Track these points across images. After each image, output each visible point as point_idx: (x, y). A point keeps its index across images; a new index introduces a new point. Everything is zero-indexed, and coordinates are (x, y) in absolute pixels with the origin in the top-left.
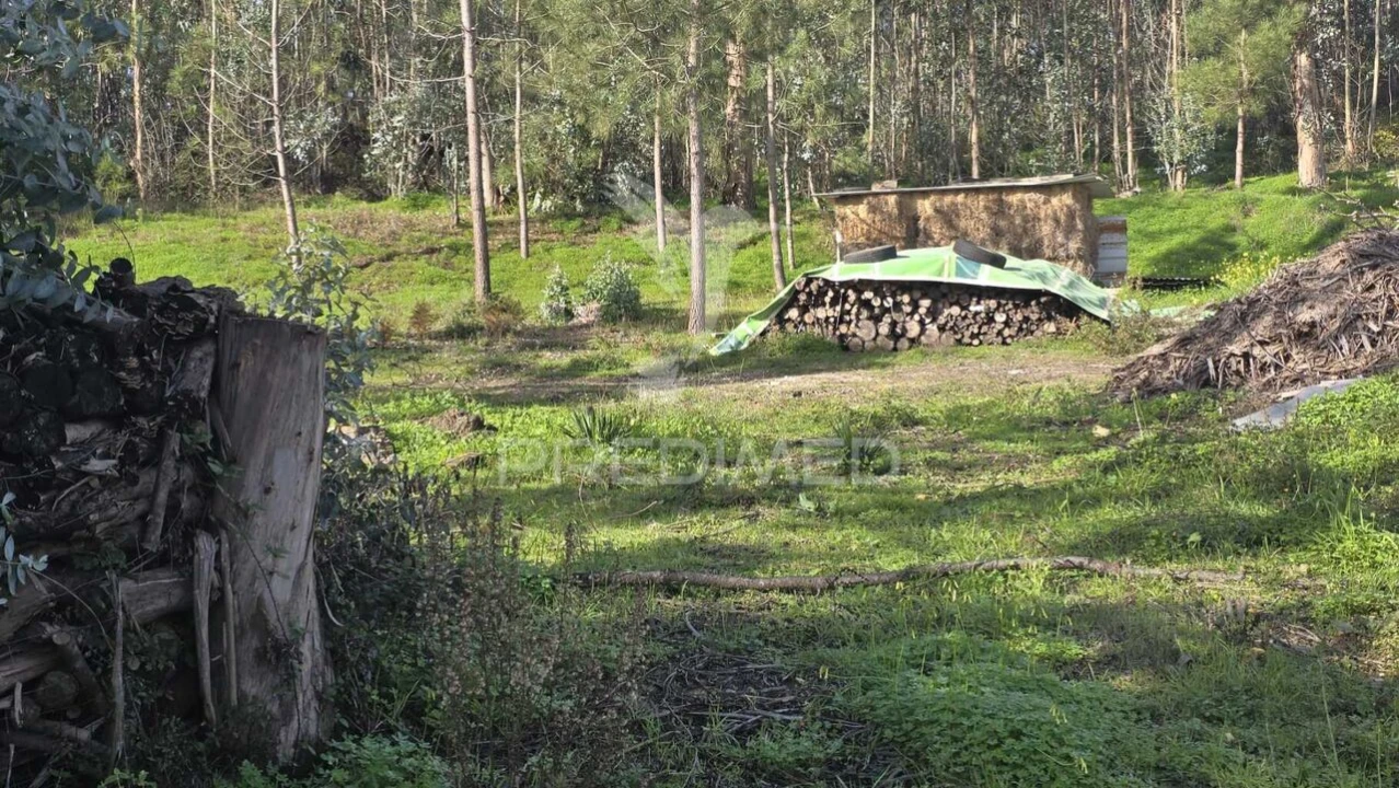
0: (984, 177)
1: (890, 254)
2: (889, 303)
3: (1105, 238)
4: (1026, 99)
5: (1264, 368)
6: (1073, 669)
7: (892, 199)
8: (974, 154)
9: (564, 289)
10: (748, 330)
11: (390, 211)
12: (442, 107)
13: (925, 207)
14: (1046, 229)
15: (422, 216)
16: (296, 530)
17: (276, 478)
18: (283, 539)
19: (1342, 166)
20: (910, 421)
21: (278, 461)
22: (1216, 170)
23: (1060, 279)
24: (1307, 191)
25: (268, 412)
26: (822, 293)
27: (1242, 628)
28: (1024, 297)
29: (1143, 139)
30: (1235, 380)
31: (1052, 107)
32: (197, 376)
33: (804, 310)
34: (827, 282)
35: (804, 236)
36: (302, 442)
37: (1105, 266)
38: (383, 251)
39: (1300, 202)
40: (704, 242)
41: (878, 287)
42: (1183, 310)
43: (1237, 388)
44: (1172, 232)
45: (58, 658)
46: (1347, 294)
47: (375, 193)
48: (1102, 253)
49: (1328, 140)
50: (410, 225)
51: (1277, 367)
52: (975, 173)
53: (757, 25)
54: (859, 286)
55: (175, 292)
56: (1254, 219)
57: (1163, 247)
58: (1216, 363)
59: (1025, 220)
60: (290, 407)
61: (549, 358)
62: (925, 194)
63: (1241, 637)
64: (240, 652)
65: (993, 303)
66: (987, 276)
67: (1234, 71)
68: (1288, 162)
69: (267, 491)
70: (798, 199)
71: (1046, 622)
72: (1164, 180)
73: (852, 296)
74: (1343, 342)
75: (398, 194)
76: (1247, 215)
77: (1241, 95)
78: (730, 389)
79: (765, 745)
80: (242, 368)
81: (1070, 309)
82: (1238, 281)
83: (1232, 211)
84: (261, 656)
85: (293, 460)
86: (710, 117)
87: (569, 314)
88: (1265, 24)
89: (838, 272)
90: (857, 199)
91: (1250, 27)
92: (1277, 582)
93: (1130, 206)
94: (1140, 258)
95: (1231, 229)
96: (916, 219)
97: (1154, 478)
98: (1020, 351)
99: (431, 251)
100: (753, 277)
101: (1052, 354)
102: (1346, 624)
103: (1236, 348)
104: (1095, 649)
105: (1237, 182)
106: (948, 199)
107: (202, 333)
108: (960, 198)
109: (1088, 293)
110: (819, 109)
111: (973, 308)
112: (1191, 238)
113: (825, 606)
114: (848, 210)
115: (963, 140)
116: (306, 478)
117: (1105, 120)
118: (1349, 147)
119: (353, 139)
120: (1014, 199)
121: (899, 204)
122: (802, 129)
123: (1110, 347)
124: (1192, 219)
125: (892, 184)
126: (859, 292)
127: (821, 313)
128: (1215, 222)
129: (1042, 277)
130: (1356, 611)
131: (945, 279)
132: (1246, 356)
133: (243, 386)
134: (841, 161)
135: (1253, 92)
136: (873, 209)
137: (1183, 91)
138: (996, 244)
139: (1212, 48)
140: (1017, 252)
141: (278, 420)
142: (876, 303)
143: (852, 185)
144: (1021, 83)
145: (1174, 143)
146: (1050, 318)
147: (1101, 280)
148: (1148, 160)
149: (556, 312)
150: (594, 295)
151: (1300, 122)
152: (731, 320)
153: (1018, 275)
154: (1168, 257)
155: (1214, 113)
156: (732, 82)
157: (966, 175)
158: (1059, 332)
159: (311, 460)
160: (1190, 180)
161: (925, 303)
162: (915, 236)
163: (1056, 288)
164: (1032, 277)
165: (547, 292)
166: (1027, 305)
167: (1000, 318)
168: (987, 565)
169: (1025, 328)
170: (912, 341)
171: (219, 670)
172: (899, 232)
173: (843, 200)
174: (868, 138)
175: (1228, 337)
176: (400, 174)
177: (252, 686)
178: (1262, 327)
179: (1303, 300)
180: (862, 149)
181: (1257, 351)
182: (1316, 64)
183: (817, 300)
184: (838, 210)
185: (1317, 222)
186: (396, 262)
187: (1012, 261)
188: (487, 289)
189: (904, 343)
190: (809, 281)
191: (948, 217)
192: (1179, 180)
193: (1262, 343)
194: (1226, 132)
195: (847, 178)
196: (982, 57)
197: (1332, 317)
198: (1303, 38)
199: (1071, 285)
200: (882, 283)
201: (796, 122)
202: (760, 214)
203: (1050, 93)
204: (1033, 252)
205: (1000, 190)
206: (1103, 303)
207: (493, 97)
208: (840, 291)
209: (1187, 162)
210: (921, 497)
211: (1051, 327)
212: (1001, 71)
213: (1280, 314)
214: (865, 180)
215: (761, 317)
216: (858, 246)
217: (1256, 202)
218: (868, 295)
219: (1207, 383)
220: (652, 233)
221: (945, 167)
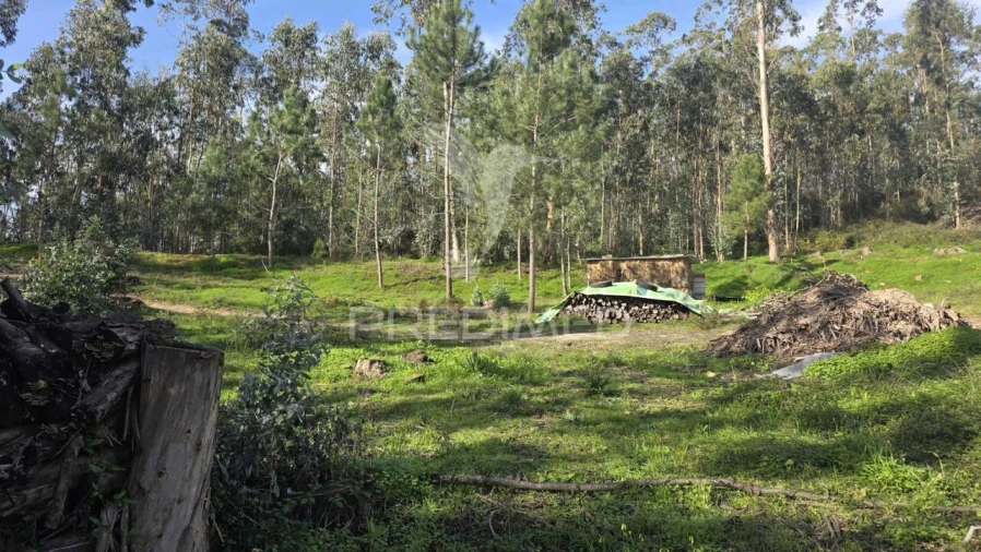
0: (645, 254)
1: (609, 284)
2: (609, 304)
3: (696, 280)
4: (661, 226)
5: (784, 344)
7: (610, 262)
8: (641, 245)
9: (480, 294)
10: (550, 314)
11: (419, 263)
13: (624, 266)
14: (673, 275)
15: (430, 265)
16: (184, 503)
17: (167, 465)
18: (171, 510)
19: (785, 253)
20: (619, 363)
21: (170, 453)
22: (736, 253)
23: (680, 296)
24: (773, 263)
25: (165, 416)
26: (581, 299)
28: (665, 304)
29: (707, 241)
30: (770, 350)
31: (672, 228)
33: (574, 306)
34: (584, 296)
35: (575, 275)
36: (191, 437)
37: (696, 291)
38: (414, 278)
39: (773, 267)
40: (535, 277)
41: (605, 298)
42: (731, 310)
43: (771, 353)
44: (721, 278)
46: (822, 311)
47: (416, 257)
48: (696, 286)
49: (781, 243)
50: (425, 268)
51: (790, 344)
52: (641, 252)
53: (558, 194)
54: (597, 297)
56: (754, 273)
57: (718, 283)
58: (761, 341)
59: (665, 271)
60: (183, 412)
62: (623, 261)
65: (652, 306)
66: (649, 295)
67: (743, 216)
68: (764, 250)
69: (160, 474)
70: (573, 261)
72: (715, 258)
73: (594, 301)
74: (822, 333)
75: (423, 256)
76: (751, 271)
77: (746, 225)
78: (542, 340)
80: (152, 382)
81: (685, 309)
82: (753, 299)
83: (745, 270)
85: (183, 451)
86: (539, 229)
87: (481, 304)
88: (756, 199)
89: (588, 291)
90: (596, 262)
91: (750, 199)
92: (851, 503)
93: (704, 267)
94: (709, 288)
95: (745, 277)
96: (620, 270)
97: (750, 410)
98: (664, 326)
99: (432, 278)
100: (555, 291)
101: (677, 328)
103: (770, 335)
105: (745, 258)
106: (633, 263)
108: (638, 262)
109: (691, 303)
110: (581, 227)
111: (644, 307)
112: (730, 280)
114: (593, 266)
115: (637, 240)
116: (194, 464)
117: (691, 235)
118: (787, 246)
119: (409, 236)
120: (660, 263)
121: (613, 264)
122: (575, 235)
124: (729, 273)
125: (610, 256)
126: (597, 299)
127: (581, 307)
128: (739, 274)
129: (672, 295)
131: (632, 295)
132: (775, 338)
133: (151, 394)
134: (589, 247)
135: (751, 224)
136: (602, 266)
137: (723, 223)
138: (652, 281)
139: (734, 208)
140: (661, 285)
141: (173, 421)
142: (604, 304)
143: (593, 256)
144: (661, 220)
145: (719, 244)
146: (676, 313)
147: (696, 296)
148: (709, 250)
149: (476, 304)
150: (492, 296)
151: (770, 236)
152: (545, 308)
153: (663, 294)
154: (720, 287)
155: (735, 232)
156: (550, 216)
157: (638, 253)
158: (680, 319)
159: (198, 450)
160: (727, 258)
161: (624, 305)
162: (620, 277)
163: (679, 300)
164: (668, 296)
165: (473, 295)
166: (666, 307)
167: (655, 312)
168: (672, 482)
169: (666, 317)
170: (619, 320)
172: (613, 275)
173: (591, 262)
174: (600, 239)
175: (766, 328)
176: (425, 249)
178: (782, 325)
179: (801, 314)
180: (598, 243)
181: (780, 336)
182: (776, 214)
183: (579, 302)
184: (589, 266)
185: (780, 275)
186: (418, 282)
187: (660, 289)
188: (451, 293)
189: (615, 321)
190: (576, 294)
191: (633, 270)
192: (721, 257)
193: (782, 333)
194: (740, 240)
195: (591, 254)
196: (644, 211)
197: (816, 322)
198: (771, 204)
199: (684, 299)
200: (606, 296)
201: (573, 232)
202: (557, 267)
203: (671, 223)
204: (668, 285)
205: (654, 260)
206: (698, 307)
208: (589, 299)
209: (724, 251)
210: (628, 412)
211: (676, 316)
212: (651, 215)
213: (790, 320)
214: (599, 255)
215: (557, 308)
216: (597, 281)
217: (755, 266)
218: (600, 301)
219: (756, 350)
220: (517, 273)
221: (630, 249)
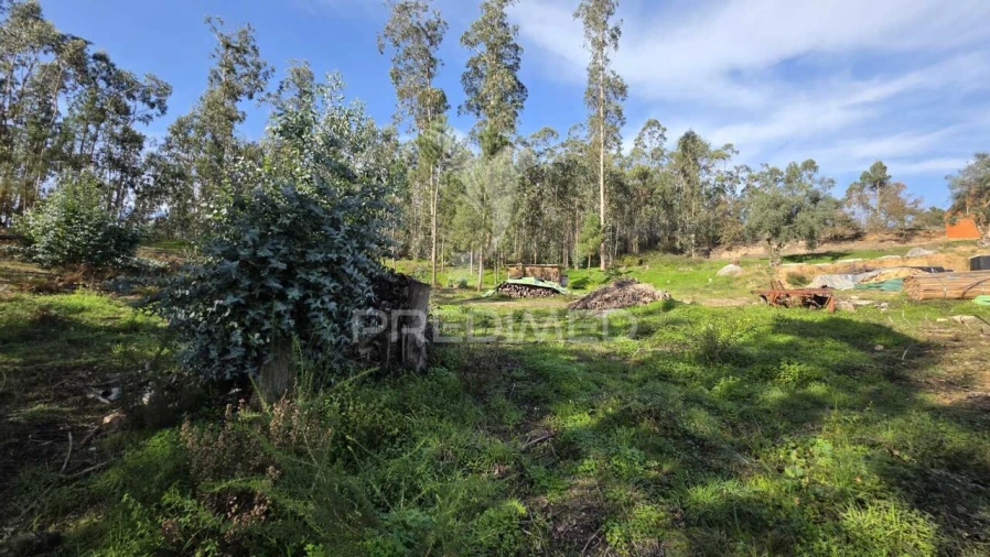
0: (537, 264)
1: (520, 278)
2: (520, 288)
3: (564, 278)
4: (546, 249)
5: (600, 306)
6: (573, 361)
7: (520, 267)
8: (536, 259)
9: (451, 281)
10: (490, 292)
12: (427, 242)
13: (527, 269)
14: (552, 275)
15: (420, 264)
19: (608, 266)
22: (585, 265)
23: (555, 285)
24: (602, 271)
25: (419, 301)
26: (506, 285)
27: (605, 356)
28: (548, 289)
29: (570, 258)
31: (552, 250)
32: (406, 292)
33: (502, 288)
34: (507, 283)
35: (502, 273)
37: (563, 283)
39: (602, 273)
40: (482, 273)
41: (518, 285)
42: (580, 294)
44: (576, 277)
45: (376, 347)
46: (615, 292)
47: (410, 259)
48: (563, 281)
49: (607, 261)
50: (418, 266)
51: (602, 306)
52: (535, 262)
54: (514, 284)
55: (402, 277)
56: (592, 276)
57: (574, 280)
58: (589, 304)
59: (548, 273)
60: (423, 300)
61: (448, 295)
62: (527, 267)
63: (604, 357)
64: (410, 348)
65: (542, 290)
66: (541, 284)
67: (589, 246)
68: (598, 264)
70: (500, 266)
71: (564, 352)
72: (574, 267)
73: (512, 286)
74: (615, 301)
75: (415, 259)
76: (590, 275)
77: (590, 251)
78: (488, 304)
79: (514, 373)
81: (557, 292)
82: (590, 289)
83: (588, 274)
84: (414, 350)
87: (452, 286)
88: (596, 237)
89: (510, 281)
90: (513, 266)
91: (593, 237)
92: (608, 347)
93: (568, 272)
94: (570, 282)
95: (588, 278)
96: (525, 271)
98: (547, 300)
100: (491, 281)
101: (554, 301)
102: (623, 356)
103: (593, 302)
104: (576, 358)
105: (589, 268)
106: (532, 268)
107: (407, 284)
108: (534, 268)
109: (560, 289)
110: (505, 247)
111: (538, 290)
112: (580, 279)
113: (520, 348)
114: (511, 269)
115: (533, 256)
117: (562, 253)
118: (611, 263)
119: (407, 247)
120: (545, 268)
121: (522, 268)
123: (566, 301)
124: (580, 275)
125: (520, 264)
126: (514, 286)
127: (506, 289)
128: (585, 276)
129: (552, 285)
130: (626, 354)
131: (532, 284)
132: (595, 303)
133: (414, 295)
134: (509, 259)
135: (593, 251)
136: (517, 269)
137: (578, 249)
138: (542, 278)
139: (584, 241)
140: (546, 279)
141: (421, 302)
142: (518, 288)
143: (512, 263)
144: (546, 245)
145: (576, 260)
146: (553, 293)
147: (563, 286)
148: (570, 263)
149: (449, 286)
150: (457, 283)
151: (602, 257)
152: (486, 290)
153: (547, 284)
154: (575, 282)
155: (585, 254)
157: (533, 262)
158: (555, 296)
160: (580, 268)
161: (528, 289)
162: (525, 275)
163: (554, 287)
164: (549, 285)
165: (447, 281)
167: (543, 293)
169: (548, 295)
170: (525, 296)
171: (406, 352)
172: (522, 273)
173: (510, 266)
174: (514, 254)
175: (591, 299)
176: (416, 255)
177: (411, 356)
178: (598, 298)
179: (606, 293)
180: (514, 256)
182: (605, 246)
183: (505, 287)
184: (509, 268)
185: (605, 277)
187: (545, 281)
188: (435, 280)
189: (523, 297)
190: (504, 282)
191: (532, 271)
192: (576, 267)
193: (598, 301)
194: (587, 259)
195: (510, 262)
196: (538, 240)
197: (613, 296)
198: (603, 241)
199: (557, 287)
202: (492, 268)
203: (551, 247)
204: (549, 280)
205: (542, 266)
206: (563, 291)
207: (439, 240)
208: (510, 285)
209: (578, 264)
211: (553, 295)
212: (541, 242)
213: (601, 295)
214: (515, 263)
215: (493, 289)
216: (514, 276)
217: (593, 273)
218: (516, 286)
220: (470, 271)
221: (530, 261)
